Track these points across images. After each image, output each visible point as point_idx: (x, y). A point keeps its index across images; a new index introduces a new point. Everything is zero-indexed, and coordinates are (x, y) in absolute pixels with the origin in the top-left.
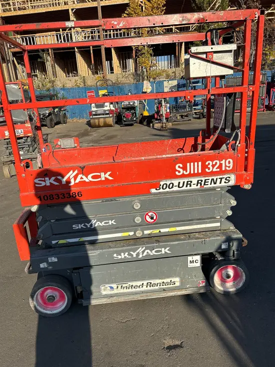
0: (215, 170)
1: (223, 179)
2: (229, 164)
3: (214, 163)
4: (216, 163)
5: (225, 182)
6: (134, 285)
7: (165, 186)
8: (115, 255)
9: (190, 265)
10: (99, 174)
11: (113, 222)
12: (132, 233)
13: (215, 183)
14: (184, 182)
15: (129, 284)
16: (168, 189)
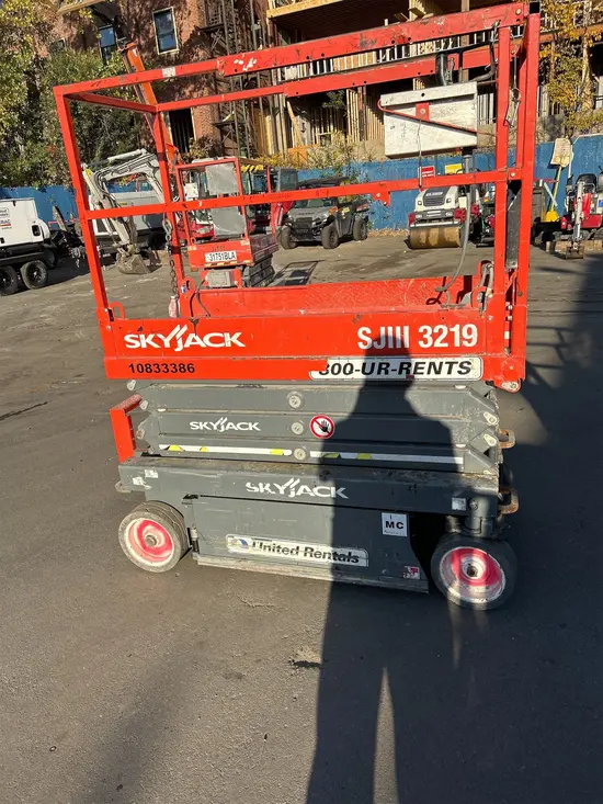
0: (438, 344)
1: (454, 365)
2: (469, 334)
3: (436, 330)
4: (441, 331)
5: (460, 372)
6: (283, 547)
7: (336, 368)
8: (248, 485)
9: (387, 531)
10: (221, 335)
11: (254, 426)
12: (288, 452)
13: (438, 372)
14: (373, 364)
15: (274, 542)
16: (341, 375)
